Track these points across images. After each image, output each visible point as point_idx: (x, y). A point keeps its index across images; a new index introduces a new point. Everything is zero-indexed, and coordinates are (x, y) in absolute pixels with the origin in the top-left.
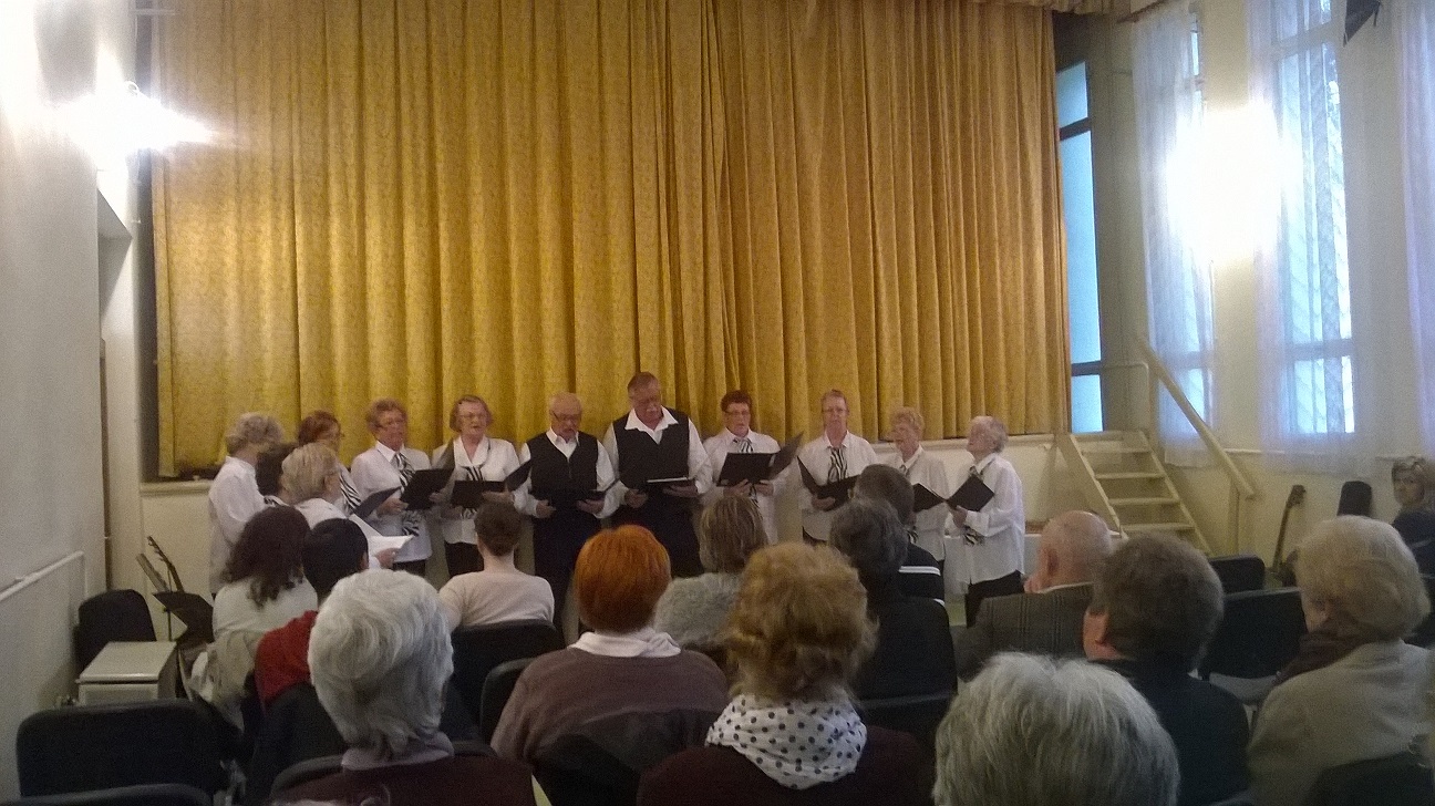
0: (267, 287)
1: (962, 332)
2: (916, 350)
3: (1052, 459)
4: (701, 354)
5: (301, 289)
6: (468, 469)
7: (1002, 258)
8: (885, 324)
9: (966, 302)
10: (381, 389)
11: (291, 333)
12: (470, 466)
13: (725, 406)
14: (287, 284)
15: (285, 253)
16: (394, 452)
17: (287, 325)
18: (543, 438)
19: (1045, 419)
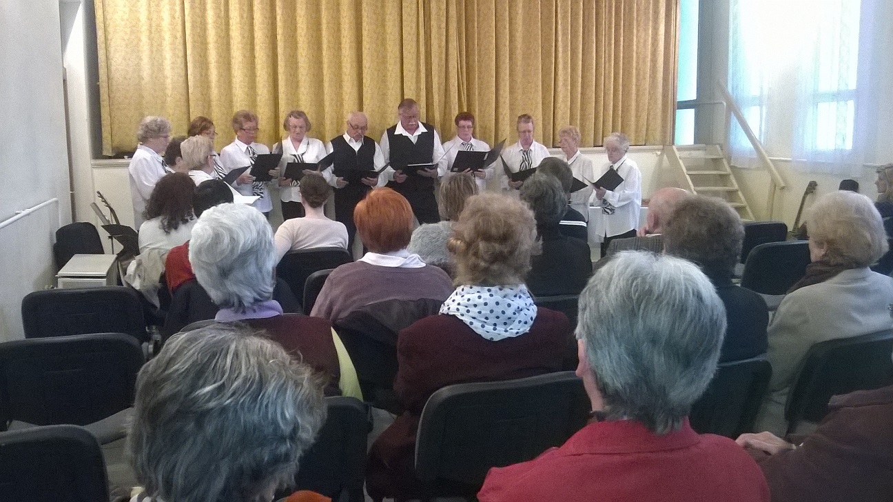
0: (167, 36)
1: (610, 78)
2: (579, 89)
3: (660, 162)
4: (443, 87)
5: (188, 38)
6: (295, 155)
7: (638, 31)
8: (560, 72)
9: (613, 58)
10: (240, 105)
11: (183, 66)
12: (296, 154)
13: (457, 121)
14: (179, 34)
15: (178, 14)
16: (246, 146)
17: (180, 61)
18: (341, 138)
19: (658, 135)
